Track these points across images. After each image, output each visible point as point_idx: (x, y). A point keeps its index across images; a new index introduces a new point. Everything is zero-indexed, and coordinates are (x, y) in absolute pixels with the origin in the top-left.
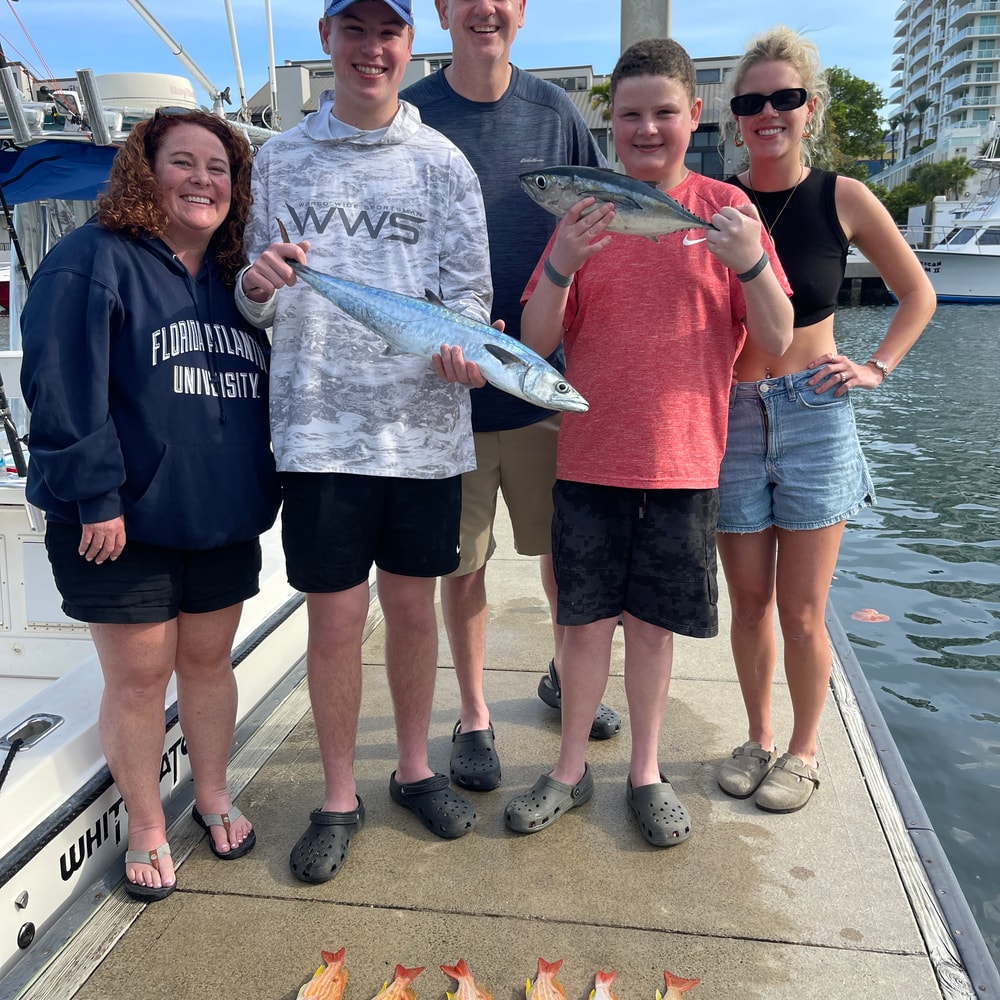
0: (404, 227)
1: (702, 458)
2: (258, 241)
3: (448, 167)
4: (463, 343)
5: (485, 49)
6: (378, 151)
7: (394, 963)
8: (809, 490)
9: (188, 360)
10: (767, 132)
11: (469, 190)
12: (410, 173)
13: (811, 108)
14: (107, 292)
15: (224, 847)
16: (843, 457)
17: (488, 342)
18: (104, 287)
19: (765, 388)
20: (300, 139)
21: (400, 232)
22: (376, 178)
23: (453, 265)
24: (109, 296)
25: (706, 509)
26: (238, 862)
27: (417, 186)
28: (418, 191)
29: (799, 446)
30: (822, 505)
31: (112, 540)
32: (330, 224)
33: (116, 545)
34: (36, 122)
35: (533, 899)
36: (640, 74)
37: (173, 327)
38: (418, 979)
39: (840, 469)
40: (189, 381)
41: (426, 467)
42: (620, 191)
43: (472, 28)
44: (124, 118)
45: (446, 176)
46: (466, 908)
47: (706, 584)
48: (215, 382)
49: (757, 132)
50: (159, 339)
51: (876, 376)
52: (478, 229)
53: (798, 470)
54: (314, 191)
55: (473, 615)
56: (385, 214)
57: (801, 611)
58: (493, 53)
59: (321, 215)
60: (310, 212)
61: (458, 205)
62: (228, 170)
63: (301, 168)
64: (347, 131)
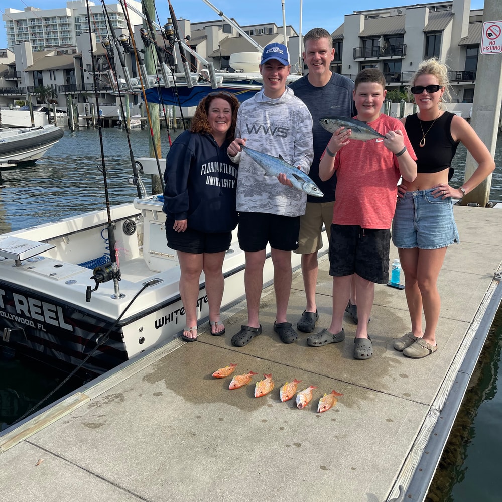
0: (282, 132)
1: (383, 218)
2: (238, 135)
3: (299, 111)
4: (286, 173)
5: (317, 71)
6: (277, 106)
7: (250, 370)
8: (429, 234)
9: (212, 174)
10: (424, 100)
11: (305, 119)
12: (286, 113)
13: (442, 91)
14: (191, 152)
15: (214, 331)
16: (443, 223)
17: (293, 173)
18: (190, 150)
19: (415, 194)
20: (253, 102)
21: (280, 134)
22: (275, 115)
23: (298, 145)
24: (192, 153)
25: (383, 236)
26: (218, 337)
27: (288, 118)
28: (288, 119)
29: (426, 217)
30: (433, 241)
31: (183, 226)
32: (259, 131)
33: (184, 227)
34: (196, 80)
35: (303, 364)
36: (368, 81)
37: (209, 163)
38: (255, 376)
39: (442, 228)
40: (211, 181)
41: (289, 212)
42: (353, 125)
43: (314, 64)
44: (224, 78)
45: (298, 114)
46: (280, 362)
47: (383, 264)
48: (220, 182)
49: (421, 100)
50: (204, 167)
51: (460, 194)
52: (308, 133)
53: (425, 226)
54: (255, 120)
55: (310, 270)
56: (276, 127)
57: (424, 282)
58: (320, 72)
59: (257, 128)
60: (254, 127)
61: (301, 124)
62: (231, 111)
63: (252, 112)
64: (267, 99)
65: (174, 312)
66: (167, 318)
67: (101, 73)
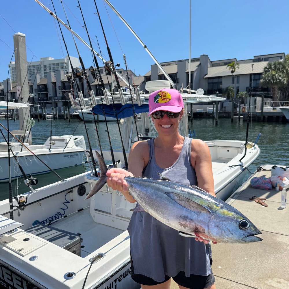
65: (114, 281)
66: (109, 287)
67: (41, 93)
